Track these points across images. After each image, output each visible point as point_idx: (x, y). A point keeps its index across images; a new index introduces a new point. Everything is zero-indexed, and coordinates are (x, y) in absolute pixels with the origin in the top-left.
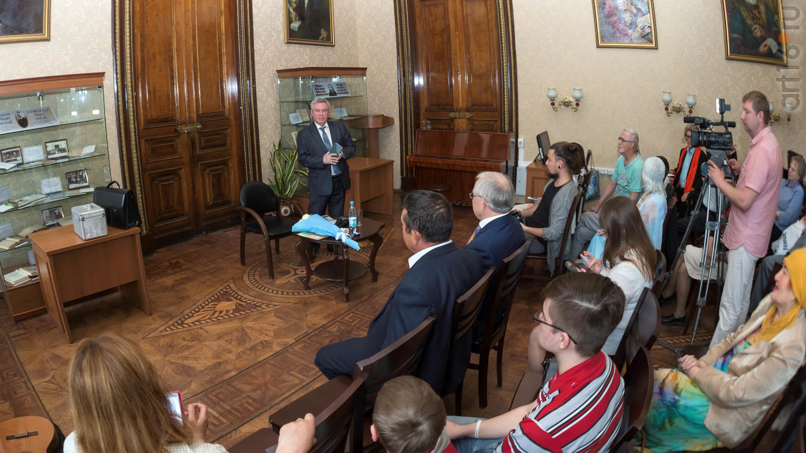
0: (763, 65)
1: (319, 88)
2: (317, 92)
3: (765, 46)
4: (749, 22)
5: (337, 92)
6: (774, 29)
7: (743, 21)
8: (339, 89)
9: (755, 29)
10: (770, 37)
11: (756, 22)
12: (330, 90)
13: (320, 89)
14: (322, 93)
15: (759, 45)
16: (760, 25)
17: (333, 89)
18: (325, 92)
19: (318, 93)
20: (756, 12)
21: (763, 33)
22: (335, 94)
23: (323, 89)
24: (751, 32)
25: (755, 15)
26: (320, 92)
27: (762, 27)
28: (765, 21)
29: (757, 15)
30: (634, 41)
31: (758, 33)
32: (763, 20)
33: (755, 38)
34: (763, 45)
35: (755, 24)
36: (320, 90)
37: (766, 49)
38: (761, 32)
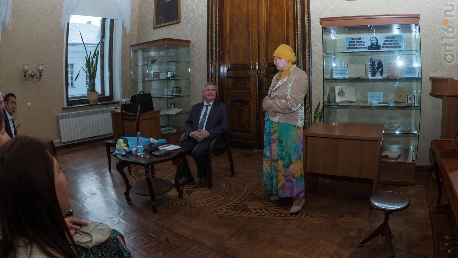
1: (355, 41)
2: (349, 45)
5: (382, 45)
8: (386, 42)
12: (372, 43)
13: (357, 42)
14: (357, 46)
17: (377, 43)
18: (363, 45)
19: (351, 46)
22: (378, 47)
23: (362, 42)
26: (356, 45)
36: (355, 43)
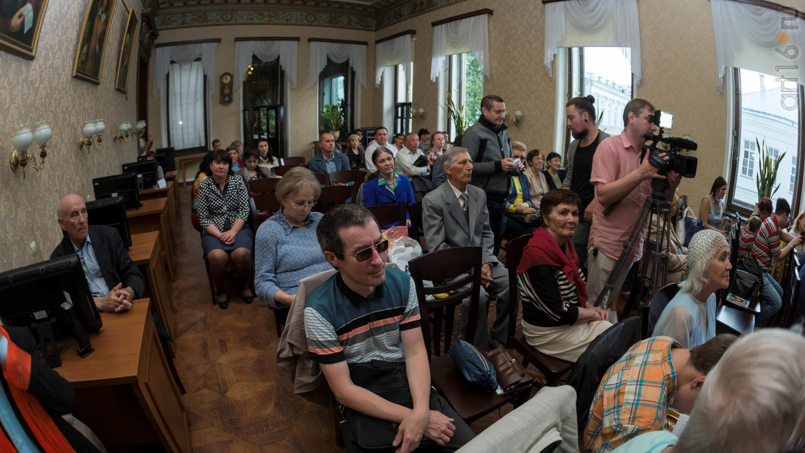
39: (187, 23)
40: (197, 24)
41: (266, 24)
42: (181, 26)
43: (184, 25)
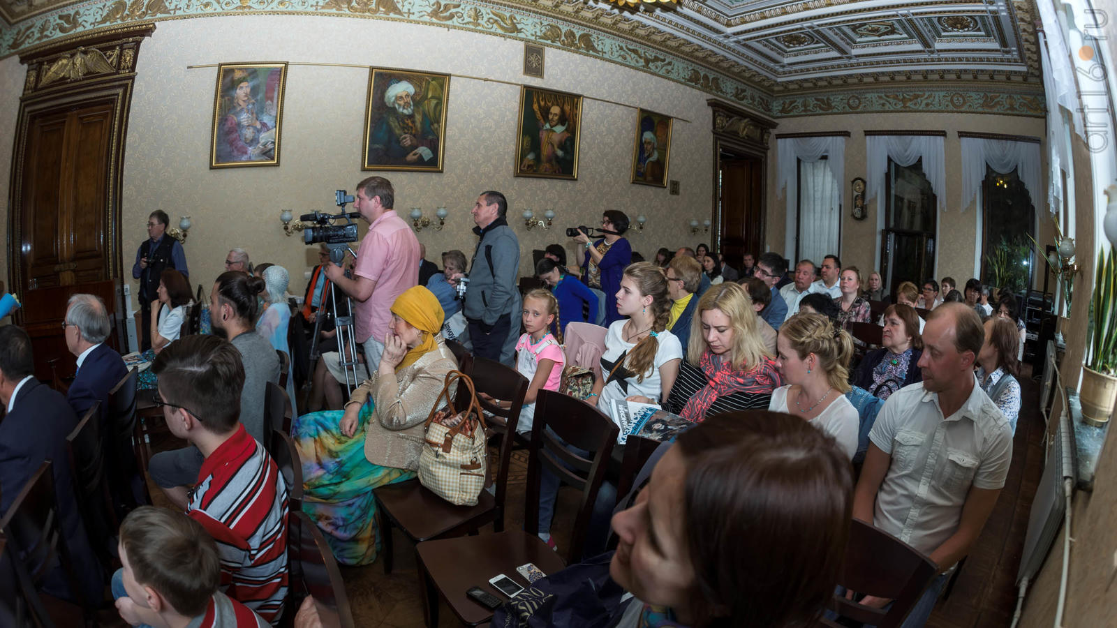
0: (409, 173)
3: (414, 155)
4: (397, 131)
6: (431, 137)
7: (390, 131)
9: (405, 138)
10: (422, 145)
11: (406, 131)
15: (408, 154)
16: (411, 134)
20: (409, 122)
21: (415, 142)
24: (398, 141)
25: (408, 124)
27: (414, 136)
28: (419, 130)
29: (410, 124)
30: (253, 158)
31: (408, 141)
32: (416, 130)
33: (404, 148)
34: (411, 154)
35: (405, 133)
37: (415, 157)
38: (411, 141)
39: (810, 111)
40: (821, 112)
41: (901, 112)
42: (803, 113)
43: (807, 112)
